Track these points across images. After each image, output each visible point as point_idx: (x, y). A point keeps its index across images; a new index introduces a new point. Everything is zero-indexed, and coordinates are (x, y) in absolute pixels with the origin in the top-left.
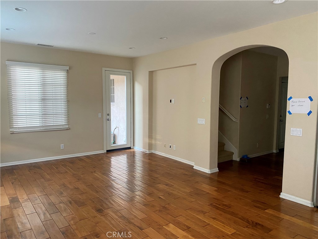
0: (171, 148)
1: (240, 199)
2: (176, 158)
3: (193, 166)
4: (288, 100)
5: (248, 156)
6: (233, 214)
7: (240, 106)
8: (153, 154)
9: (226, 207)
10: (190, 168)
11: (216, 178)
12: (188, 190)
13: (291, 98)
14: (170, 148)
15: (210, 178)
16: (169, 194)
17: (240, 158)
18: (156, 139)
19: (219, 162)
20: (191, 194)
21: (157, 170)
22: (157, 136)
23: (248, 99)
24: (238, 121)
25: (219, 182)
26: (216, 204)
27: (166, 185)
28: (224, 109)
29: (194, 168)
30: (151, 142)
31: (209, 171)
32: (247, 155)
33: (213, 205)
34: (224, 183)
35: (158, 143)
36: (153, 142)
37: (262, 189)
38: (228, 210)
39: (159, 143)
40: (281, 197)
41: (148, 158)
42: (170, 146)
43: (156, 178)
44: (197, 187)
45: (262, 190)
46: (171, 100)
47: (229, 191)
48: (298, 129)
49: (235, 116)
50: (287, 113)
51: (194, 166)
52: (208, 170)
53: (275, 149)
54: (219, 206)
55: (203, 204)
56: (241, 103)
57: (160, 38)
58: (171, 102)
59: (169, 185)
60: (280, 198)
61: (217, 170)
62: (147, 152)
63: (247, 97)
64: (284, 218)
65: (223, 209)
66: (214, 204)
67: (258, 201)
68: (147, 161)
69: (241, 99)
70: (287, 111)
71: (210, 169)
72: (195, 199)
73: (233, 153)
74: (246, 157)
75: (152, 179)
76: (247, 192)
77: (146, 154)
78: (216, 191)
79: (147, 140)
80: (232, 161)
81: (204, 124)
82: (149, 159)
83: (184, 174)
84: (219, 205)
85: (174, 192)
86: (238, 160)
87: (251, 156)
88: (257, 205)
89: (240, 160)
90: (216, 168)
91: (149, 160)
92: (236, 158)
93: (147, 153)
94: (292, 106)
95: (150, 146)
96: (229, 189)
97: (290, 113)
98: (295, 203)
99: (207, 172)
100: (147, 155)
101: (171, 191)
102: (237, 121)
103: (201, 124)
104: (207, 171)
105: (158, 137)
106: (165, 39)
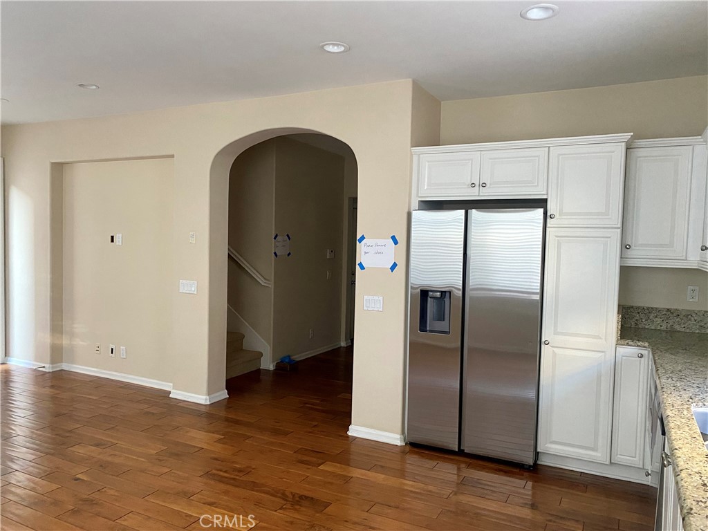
0: (113, 355)
1: (271, 451)
2: (128, 378)
3: (170, 392)
4: (357, 242)
5: (293, 358)
6: (254, 486)
7: (275, 253)
8: (63, 372)
9: (241, 474)
10: (161, 398)
11: (223, 414)
12: (154, 448)
13: (363, 238)
14: (112, 353)
15: (209, 415)
16: (103, 466)
17: (275, 364)
18: (72, 335)
19: (229, 378)
20: (161, 458)
21: (74, 413)
22: (75, 326)
23: (289, 238)
24: (272, 286)
25: (227, 420)
26: (218, 470)
27: (97, 445)
28: (240, 257)
29: (171, 396)
30: (57, 342)
31: (206, 399)
32: (289, 356)
33: (211, 474)
34: (237, 422)
35: (78, 342)
36: (65, 342)
37: (316, 423)
38: (244, 478)
39: (81, 343)
40: (350, 434)
41: (50, 384)
42: (112, 349)
43: (70, 431)
44: (177, 440)
45: (315, 426)
46: (112, 237)
47: (249, 437)
48: (376, 298)
49: (264, 274)
50: (358, 267)
51: (172, 391)
52: (204, 397)
53: (344, 340)
54: (226, 475)
55: (187, 475)
56: (276, 246)
57: (80, 85)
58: (112, 241)
59: (104, 445)
60: (348, 437)
61: (224, 394)
62: (48, 368)
63: (288, 236)
64: (353, 475)
65: (234, 479)
66: (214, 472)
67: (306, 450)
68: (48, 391)
69: (275, 238)
70: (357, 262)
71: (209, 393)
72: (169, 468)
73: (261, 354)
74: (287, 360)
75: (57, 435)
76: (286, 434)
77: (45, 373)
78: (219, 441)
79: (47, 338)
80: (258, 371)
81: (195, 293)
82: (52, 387)
83: (147, 413)
84: (225, 472)
85: (117, 460)
86: (272, 367)
87: (298, 357)
88: (304, 459)
89: (276, 366)
90: (223, 390)
91: (51, 390)
92: (268, 364)
93: (47, 371)
94: (366, 253)
95: (57, 353)
96: (249, 434)
97: (362, 267)
98: (373, 443)
99: (203, 402)
100: (47, 375)
101: (109, 459)
102: (270, 284)
103: (187, 292)
104: (202, 398)
105: (80, 327)
106: (92, 88)
